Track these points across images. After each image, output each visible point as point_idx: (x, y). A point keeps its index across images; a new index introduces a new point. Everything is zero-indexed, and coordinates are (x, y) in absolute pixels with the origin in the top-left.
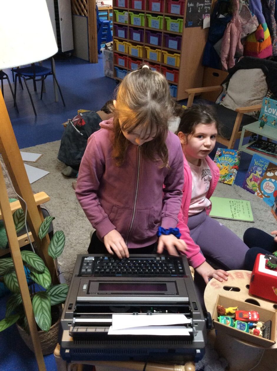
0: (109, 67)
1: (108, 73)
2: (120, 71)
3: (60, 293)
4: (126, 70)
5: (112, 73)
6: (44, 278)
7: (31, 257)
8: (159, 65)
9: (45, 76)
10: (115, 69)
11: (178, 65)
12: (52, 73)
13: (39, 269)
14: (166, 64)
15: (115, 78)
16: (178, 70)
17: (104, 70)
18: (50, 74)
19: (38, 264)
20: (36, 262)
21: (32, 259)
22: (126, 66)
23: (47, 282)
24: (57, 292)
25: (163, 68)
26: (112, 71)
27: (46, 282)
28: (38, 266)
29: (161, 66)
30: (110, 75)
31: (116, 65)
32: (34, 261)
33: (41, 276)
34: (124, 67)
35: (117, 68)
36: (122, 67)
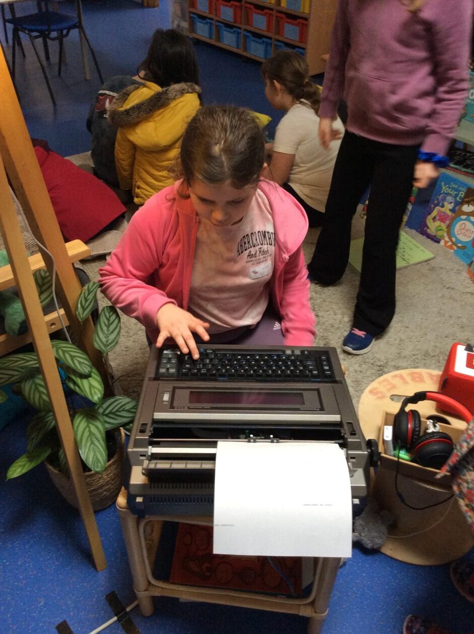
0: (181, 16)
1: (178, 26)
2: (200, 22)
3: (117, 411)
4: (212, 19)
5: (185, 25)
6: (91, 386)
7: (67, 351)
8: (272, 10)
9: (65, 32)
10: (191, 18)
11: (307, 11)
12: (79, 26)
13: (82, 370)
14: (284, 7)
15: (192, 35)
16: (306, 19)
17: (171, 22)
18: (74, 26)
19: (80, 363)
20: (76, 359)
21: (69, 354)
22: (210, 13)
23: (97, 391)
24: (114, 408)
25: (279, 15)
26: (186, 21)
27: (95, 392)
28: (80, 366)
29: (275, 11)
30: (182, 30)
31: (192, 10)
32: (72, 357)
33: (85, 382)
34: (207, 15)
35: (195, 16)
36: (204, 14)
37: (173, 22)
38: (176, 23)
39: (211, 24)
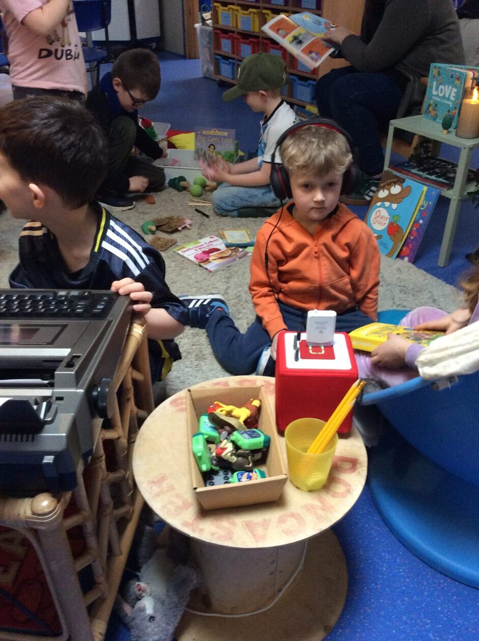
0: (209, 60)
1: (208, 70)
2: (224, 63)
4: (233, 59)
5: (212, 68)
10: (216, 59)
15: (218, 78)
22: (233, 53)
26: (213, 64)
30: (210, 74)
31: (218, 52)
34: (231, 55)
35: (219, 57)
36: (226, 55)
37: (203, 66)
38: (205, 67)
39: (233, 64)
